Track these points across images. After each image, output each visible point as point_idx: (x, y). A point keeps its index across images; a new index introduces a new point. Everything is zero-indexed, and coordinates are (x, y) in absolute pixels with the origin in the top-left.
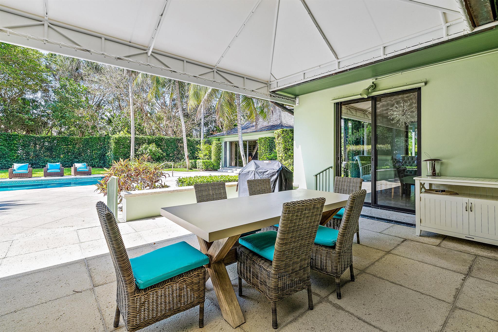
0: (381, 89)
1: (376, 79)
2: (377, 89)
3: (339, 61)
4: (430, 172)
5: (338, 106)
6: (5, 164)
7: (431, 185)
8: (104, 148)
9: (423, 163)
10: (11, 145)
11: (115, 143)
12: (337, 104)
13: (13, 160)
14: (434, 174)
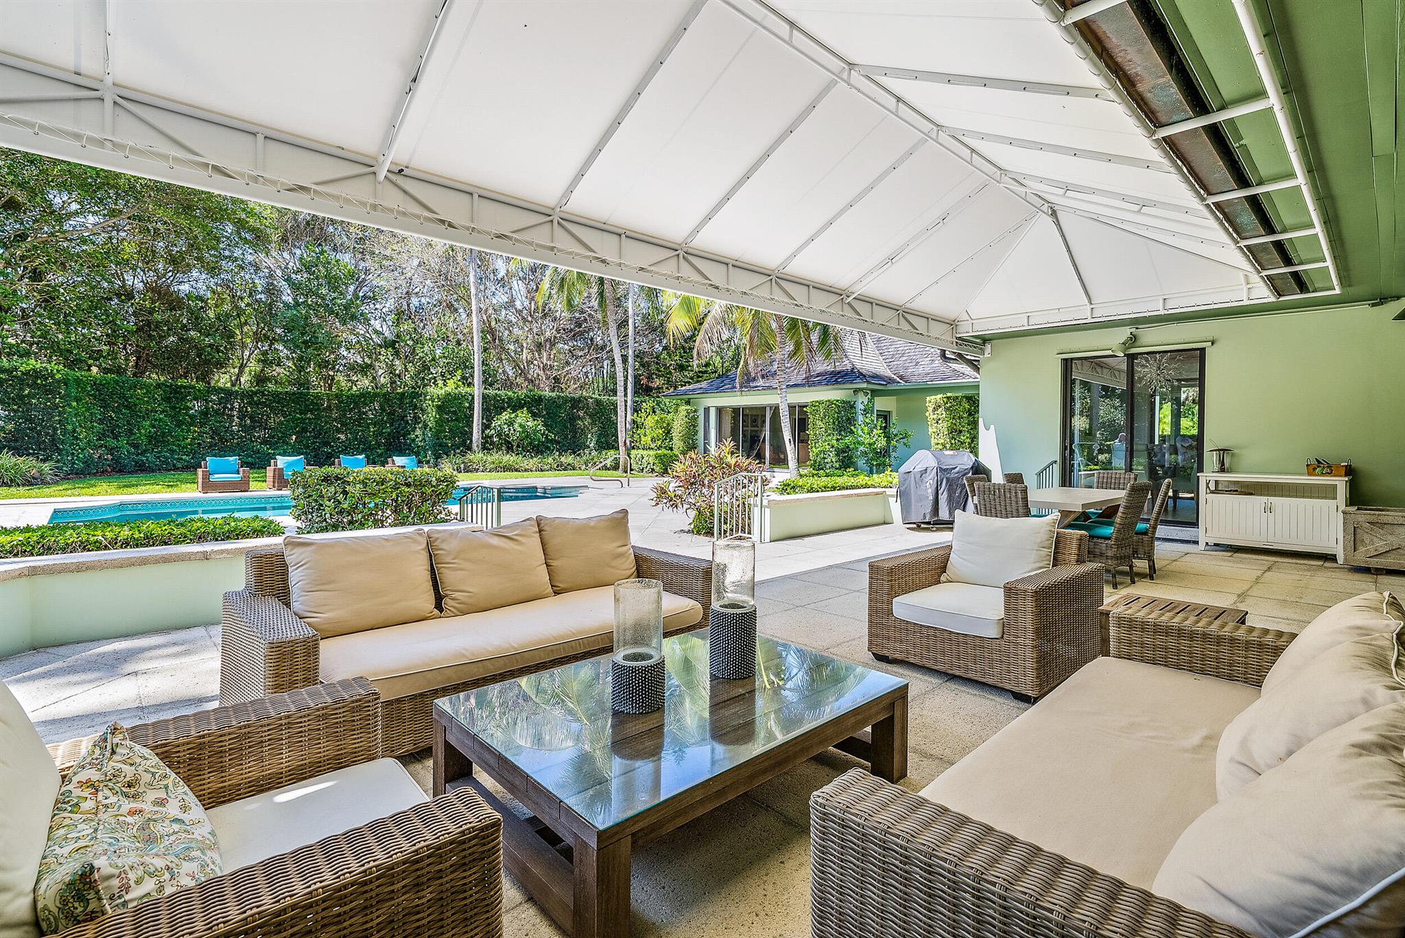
0: (1144, 344)
1: (1137, 328)
2: (1138, 344)
3: (1092, 306)
4: (1217, 467)
5: (1067, 364)
6: (167, 458)
7: (1217, 482)
8: (403, 420)
9: (1206, 455)
10: (179, 412)
11: (438, 407)
12: (1065, 360)
13: (183, 448)
14: (1222, 470)
